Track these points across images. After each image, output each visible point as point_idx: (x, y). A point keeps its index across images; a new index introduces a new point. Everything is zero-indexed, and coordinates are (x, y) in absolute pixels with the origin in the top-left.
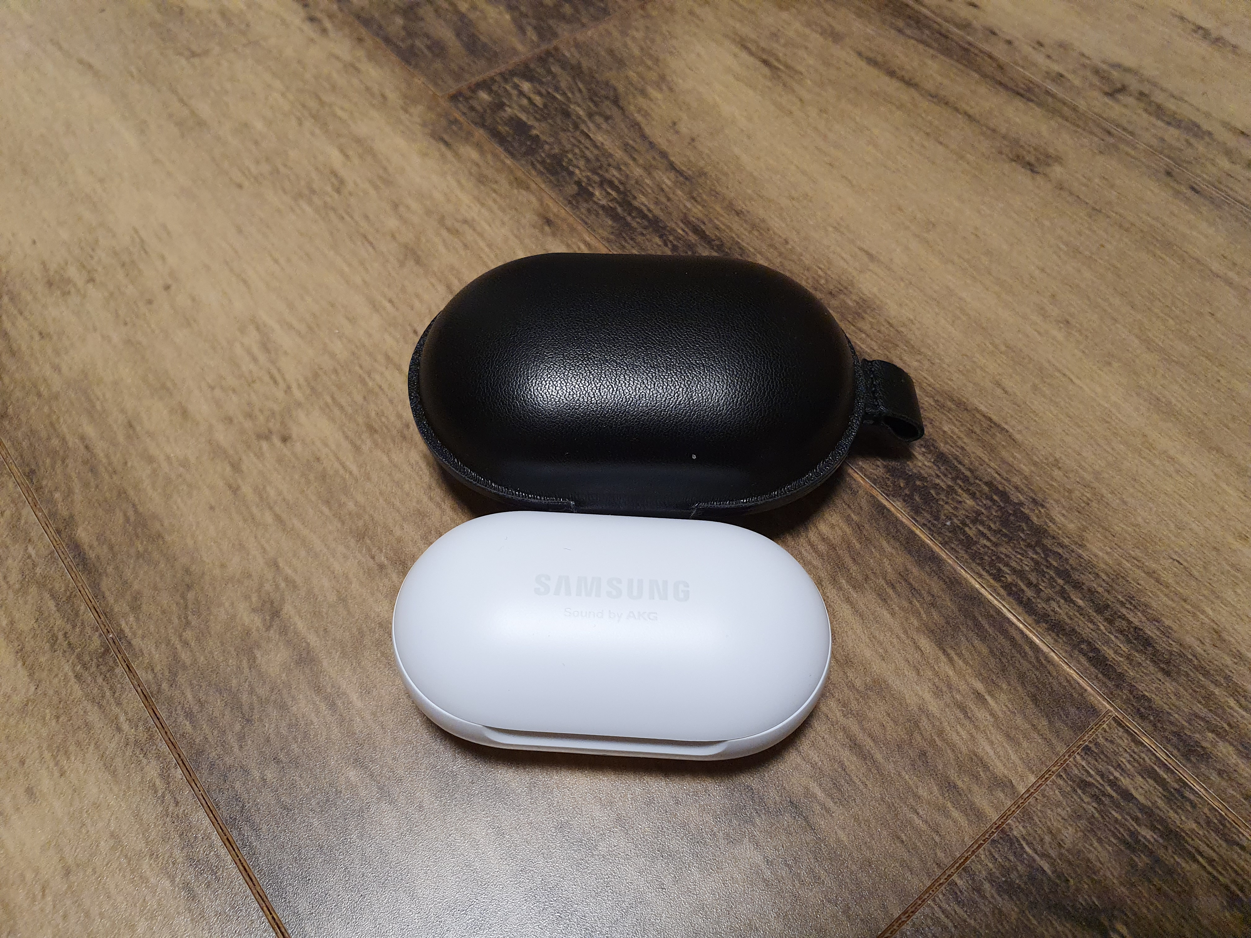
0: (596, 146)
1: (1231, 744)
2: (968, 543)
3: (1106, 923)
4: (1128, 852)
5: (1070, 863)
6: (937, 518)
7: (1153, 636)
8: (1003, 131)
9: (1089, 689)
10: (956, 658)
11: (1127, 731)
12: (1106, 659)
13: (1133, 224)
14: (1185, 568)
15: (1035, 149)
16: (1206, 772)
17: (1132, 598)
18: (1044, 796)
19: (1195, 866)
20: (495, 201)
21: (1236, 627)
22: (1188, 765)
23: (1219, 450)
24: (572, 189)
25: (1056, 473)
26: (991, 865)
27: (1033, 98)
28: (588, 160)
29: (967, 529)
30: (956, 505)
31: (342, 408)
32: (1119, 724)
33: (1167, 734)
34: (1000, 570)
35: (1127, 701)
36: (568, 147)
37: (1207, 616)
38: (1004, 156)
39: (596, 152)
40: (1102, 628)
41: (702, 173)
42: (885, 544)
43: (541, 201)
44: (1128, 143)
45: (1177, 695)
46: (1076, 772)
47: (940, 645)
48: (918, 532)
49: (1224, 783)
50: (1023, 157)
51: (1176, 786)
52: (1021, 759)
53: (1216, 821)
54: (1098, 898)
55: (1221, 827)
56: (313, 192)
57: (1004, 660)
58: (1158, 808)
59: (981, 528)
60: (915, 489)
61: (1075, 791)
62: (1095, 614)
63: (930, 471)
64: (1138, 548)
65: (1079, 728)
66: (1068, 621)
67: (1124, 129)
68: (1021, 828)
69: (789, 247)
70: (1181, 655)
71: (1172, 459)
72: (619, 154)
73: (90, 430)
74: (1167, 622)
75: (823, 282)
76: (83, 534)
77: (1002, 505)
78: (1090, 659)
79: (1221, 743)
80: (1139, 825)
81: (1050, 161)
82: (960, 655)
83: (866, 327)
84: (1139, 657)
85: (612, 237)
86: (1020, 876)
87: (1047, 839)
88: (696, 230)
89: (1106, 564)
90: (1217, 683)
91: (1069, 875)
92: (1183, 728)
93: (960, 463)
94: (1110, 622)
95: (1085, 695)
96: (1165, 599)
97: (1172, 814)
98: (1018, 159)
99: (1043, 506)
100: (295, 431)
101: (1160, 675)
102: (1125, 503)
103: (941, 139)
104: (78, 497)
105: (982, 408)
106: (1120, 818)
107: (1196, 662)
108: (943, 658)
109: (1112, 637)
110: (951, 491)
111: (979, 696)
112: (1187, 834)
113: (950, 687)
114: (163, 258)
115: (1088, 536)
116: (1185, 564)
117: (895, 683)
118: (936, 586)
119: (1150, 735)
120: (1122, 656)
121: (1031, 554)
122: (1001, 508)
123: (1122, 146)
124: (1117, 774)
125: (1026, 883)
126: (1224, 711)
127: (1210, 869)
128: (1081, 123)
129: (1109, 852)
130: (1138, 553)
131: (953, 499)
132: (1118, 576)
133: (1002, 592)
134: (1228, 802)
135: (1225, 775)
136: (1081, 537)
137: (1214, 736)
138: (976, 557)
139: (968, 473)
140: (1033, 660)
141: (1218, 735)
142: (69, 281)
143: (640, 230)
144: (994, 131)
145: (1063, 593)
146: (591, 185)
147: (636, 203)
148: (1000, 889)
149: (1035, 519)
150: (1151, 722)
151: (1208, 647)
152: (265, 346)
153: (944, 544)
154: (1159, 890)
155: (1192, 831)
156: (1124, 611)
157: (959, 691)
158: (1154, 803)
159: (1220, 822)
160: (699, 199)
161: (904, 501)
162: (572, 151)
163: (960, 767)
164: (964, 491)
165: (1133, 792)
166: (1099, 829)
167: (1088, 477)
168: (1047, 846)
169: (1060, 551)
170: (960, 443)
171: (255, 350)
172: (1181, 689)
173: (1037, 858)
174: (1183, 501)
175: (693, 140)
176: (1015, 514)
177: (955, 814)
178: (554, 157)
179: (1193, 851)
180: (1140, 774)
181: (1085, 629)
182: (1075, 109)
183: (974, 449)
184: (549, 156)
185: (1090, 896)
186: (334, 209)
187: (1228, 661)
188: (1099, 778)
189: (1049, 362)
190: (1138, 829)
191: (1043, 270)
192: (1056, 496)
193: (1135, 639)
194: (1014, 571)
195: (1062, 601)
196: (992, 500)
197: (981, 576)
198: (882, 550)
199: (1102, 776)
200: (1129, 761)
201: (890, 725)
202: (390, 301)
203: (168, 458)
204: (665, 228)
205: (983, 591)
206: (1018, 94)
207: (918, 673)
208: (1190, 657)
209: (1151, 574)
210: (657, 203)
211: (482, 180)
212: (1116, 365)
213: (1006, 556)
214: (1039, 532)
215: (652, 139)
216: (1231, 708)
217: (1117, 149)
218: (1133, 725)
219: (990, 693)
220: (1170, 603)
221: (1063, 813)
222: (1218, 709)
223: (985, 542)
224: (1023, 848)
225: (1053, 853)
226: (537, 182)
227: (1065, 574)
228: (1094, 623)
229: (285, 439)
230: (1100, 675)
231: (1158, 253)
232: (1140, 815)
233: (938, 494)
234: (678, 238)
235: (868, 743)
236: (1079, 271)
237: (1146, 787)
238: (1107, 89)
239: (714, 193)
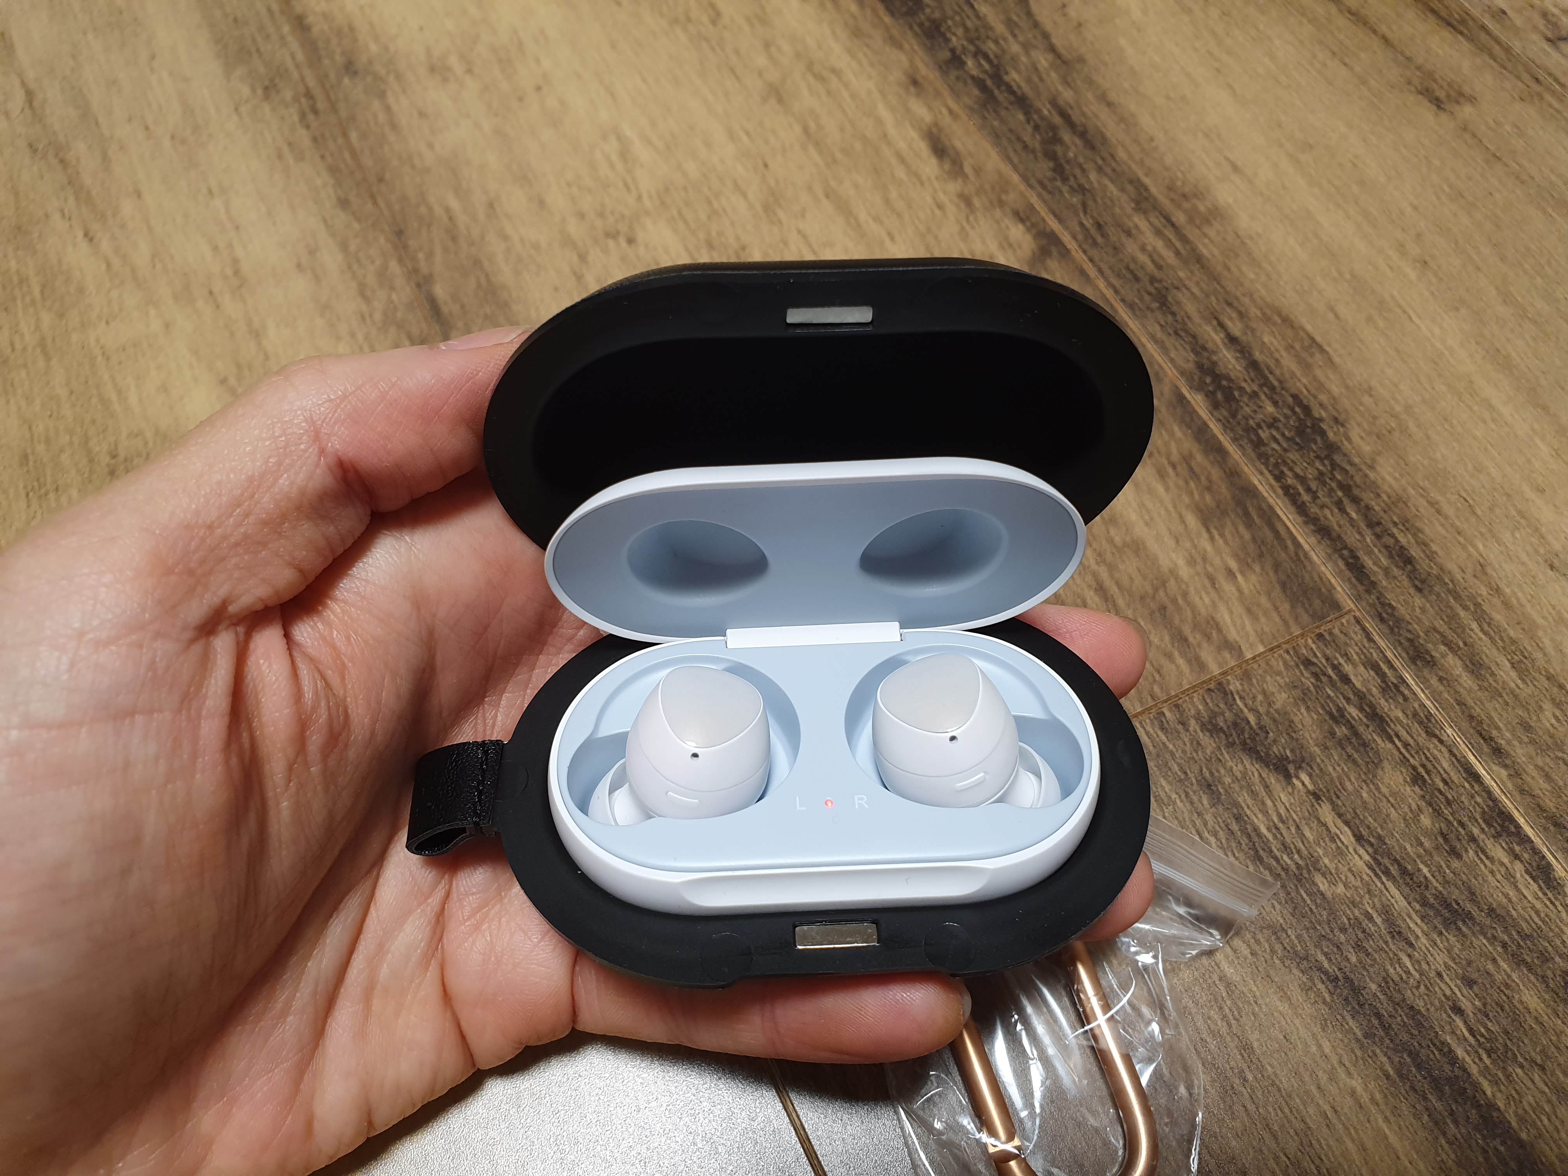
0: (978, 16)
1: (1460, 658)
2: (1258, 444)
3: (1292, 771)
4: (1331, 722)
5: (1275, 720)
6: (1234, 416)
7: (1417, 557)
8: (1420, 61)
9: (1339, 589)
10: (1217, 537)
11: (1364, 629)
12: (1364, 567)
13: (1532, 178)
14: (1470, 506)
15: (1449, 85)
16: (1428, 676)
17: (1407, 521)
18: (1267, 664)
19: (1389, 745)
20: (865, 55)
21: (1503, 565)
22: (1412, 667)
23: (1545, 408)
24: (947, 55)
25: (1367, 399)
26: (1201, 707)
27: (1466, 31)
28: (967, 29)
29: (1260, 431)
30: (1255, 408)
31: (686, 222)
32: (1358, 621)
33: (1400, 638)
34: (1282, 472)
35: (1372, 605)
36: (950, 13)
37: (1477, 550)
38: (1413, 89)
39: (978, 22)
40: (1368, 540)
41: (1081, 60)
42: (1176, 429)
43: (911, 62)
44: (1553, 92)
45: (1423, 610)
46: (1304, 651)
47: (1206, 523)
48: (1212, 425)
49: (1441, 688)
50: (1433, 91)
51: (1395, 681)
52: (1256, 631)
53: (1422, 715)
54: (1292, 751)
55: (1426, 721)
56: (689, 19)
57: (1263, 548)
58: (1371, 695)
59: (1275, 433)
60: (1220, 387)
61: (1297, 666)
62: (1365, 528)
63: (1240, 375)
64: (1428, 480)
65: (1318, 617)
66: (1336, 527)
67: (1556, 80)
68: (1238, 684)
69: (1154, 144)
70: (1438, 578)
71: (1491, 407)
72: (1000, 28)
73: (454, 204)
74: (1434, 548)
75: (1179, 183)
76: (440, 291)
77: (1302, 416)
78: (1348, 564)
79: (1450, 656)
80: (1348, 703)
81: (1462, 100)
82: (1222, 535)
83: (1211, 232)
84: (1396, 571)
85: (976, 107)
86: (1226, 721)
87: (1260, 697)
88: (1063, 114)
89: (1390, 487)
90: (1465, 608)
91: (1270, 729)
92: (1419, 637)
93: (1271, 373)
94: (1378, 537)
95: (1333, 591)
96: (1440, 528)
97: (1382, 701)
98: (1427, 93)
99: (1343, 425)
100: (640, 236)
101: (1412, 591)
102: (1428, 438)
103: (1347, 60)
104: (438, 258)
105: (1309, 328)
106: (1332, 694)
107: (1451, 586)
108: (1205, 535)
109: (1376, 550)
110: (1255, 395)
111: (1230, 573)
112: (1391, 720)
113: (1204, 559)
114: (538, 61)
115: (1380, 460)
116: (1471, 502)
117: (1153, 546)
118: (1216, 473)
119: (1383, 635)
120: (1380, 567)
121: (1318, 464)
122: (1299, 419)
123: (1548, 97)
124: (1342, 661)
125: (1228, 727)
126: (1464, 631)
127: (1403, 750)
128: (1509, 65)
129: (1313, 719)
130: (1426, 484)
131: (1255, 403)
132: (1399, 500)
133: (1280, 491)
134: (1440, 704)
135: (1445, 682)
136: (1373, 460)
137: (1446, 649)
138: (1263, 457)
139: (1276, 384)
140: (1293, 555)
141: (1450, 648)
142: (449, 69)
143: (1006, 104)
144: (1409, 59)
145: (1339, 504)
146: (965, 54)
147: (1006, 78)
148: (1203, 727)
149: (1331, 435)
150: (1389, 625)
151: (1469, 576)
152: (624, 155)
153: (1235, 440)
154: (1349, 756)
155: (1397, 719)
156: (1395, 531)
157: (1212, 565)
158: (1369, 690)
159: (1426, 716)
160: (1072, 84)
161: (1207, 396)
162: (952, 18)
163: (1196, 626)
164: (1268, 398)
165: (1352, 678)
166: (1310, 699)
167: (1398, 408)
168: (1258, 703)
169: (1348, 467)
170: (1277, 355)
171: (614, 157)
172: (1428, 605)
173: (1246, 710)
174: (1489, 447)
175: (1080, 25)
176: (1313, 427)
177: (1181, 661)
178: (933, 21)
179: (1392, 734)
180: (1363, 665)
181: (1351, 538)
182: (1508, 50)
183: (1289, 362)
184: (929, 19)
185: (1284, 748)
186: (707, 40)
187: (1484, 591)
188: (1324, 661)
189: (1393, 297)
190: (1347, 707)
191: (1415, 208)
192: (1359, 419)
193: (1398, 556)
194: (1297, 476)
195: (1336, 511)
196: (1293, 410)
197: (1262, 473)
198: (1172, 434)
199: (1327, 659)
200: (1357, 653)
201: (1138, 580)
202: (747, 133)
203: (522, 240)
204: (1031, 106)
205: (1260, 487)
206: (1449, 24)
207: (1177, 542)
208: (1447, 580)
209: (1432, 504)
210: (1029, 80)
211: (856, 33)
212: (1463, 311)
213: (1293, 461)
214: (1332, 448)
215: (1038, 18)
216: (1472, 630)
217: (1541, 98)
218: (1370, 625)
219: (1242, 573)
220: (1444, 532)
221: (1281, 681)
222: (1460, 629)
223: (1275, 446)
224: (1234, 699)
225: (1262, 710)
226: (912, 43)
227: (1346, 489)
228: (1362, 536)
229: (631, 241)
230: (1353, 580)
231: (1550, 211)
232: (1352, 697)
233: (1241, 396)
234: (1043, 118)
235: (1114, 590)
236: (1455, 215)
237: (1366, 676)
238: (1549, 35)
239: (1090, 82)
